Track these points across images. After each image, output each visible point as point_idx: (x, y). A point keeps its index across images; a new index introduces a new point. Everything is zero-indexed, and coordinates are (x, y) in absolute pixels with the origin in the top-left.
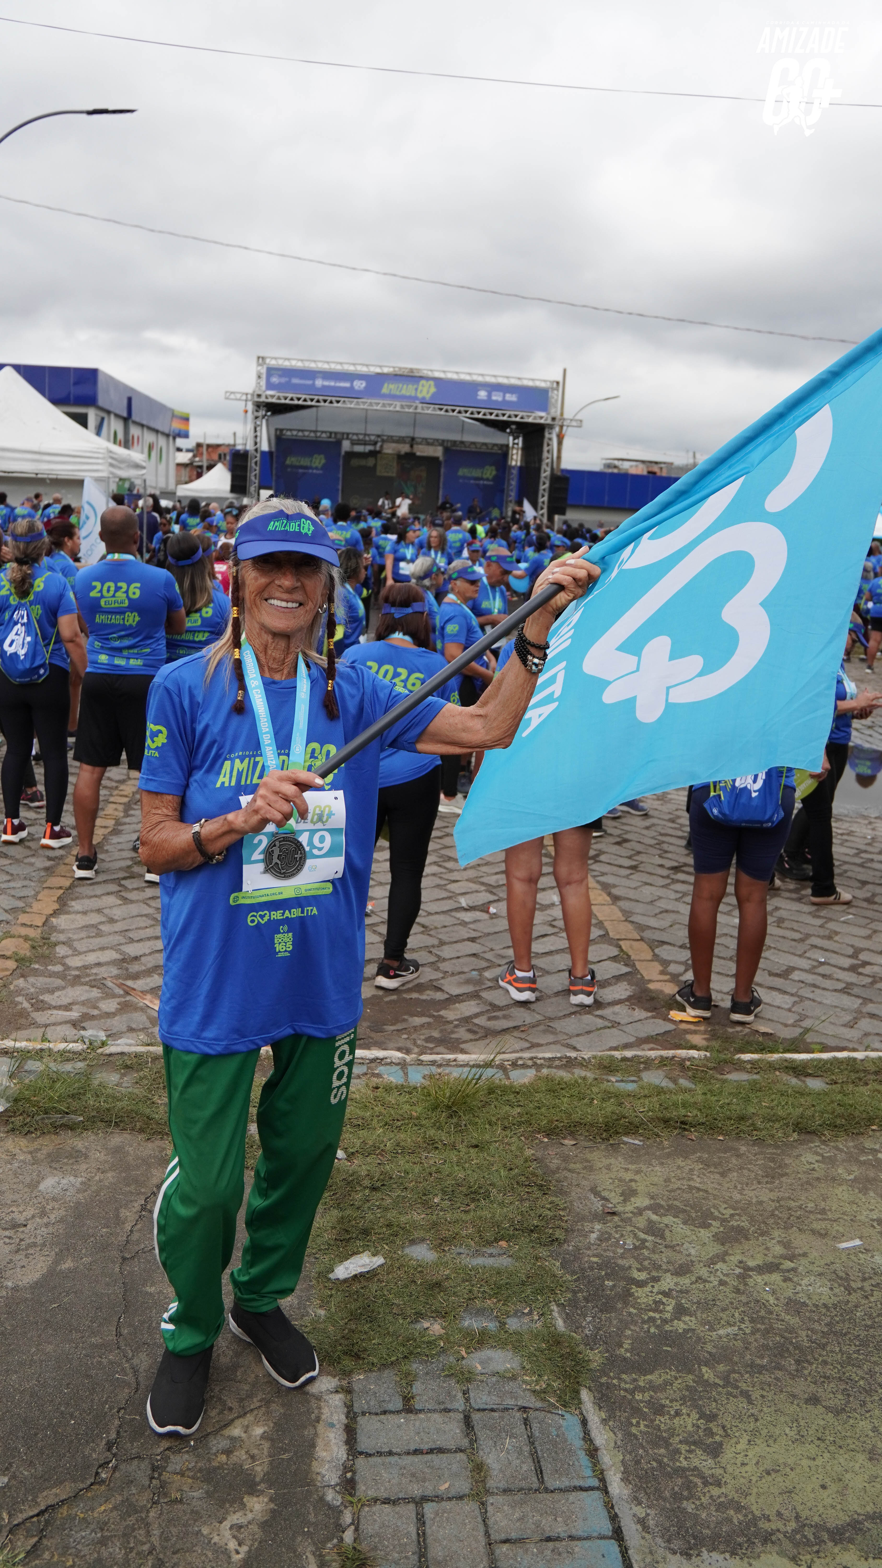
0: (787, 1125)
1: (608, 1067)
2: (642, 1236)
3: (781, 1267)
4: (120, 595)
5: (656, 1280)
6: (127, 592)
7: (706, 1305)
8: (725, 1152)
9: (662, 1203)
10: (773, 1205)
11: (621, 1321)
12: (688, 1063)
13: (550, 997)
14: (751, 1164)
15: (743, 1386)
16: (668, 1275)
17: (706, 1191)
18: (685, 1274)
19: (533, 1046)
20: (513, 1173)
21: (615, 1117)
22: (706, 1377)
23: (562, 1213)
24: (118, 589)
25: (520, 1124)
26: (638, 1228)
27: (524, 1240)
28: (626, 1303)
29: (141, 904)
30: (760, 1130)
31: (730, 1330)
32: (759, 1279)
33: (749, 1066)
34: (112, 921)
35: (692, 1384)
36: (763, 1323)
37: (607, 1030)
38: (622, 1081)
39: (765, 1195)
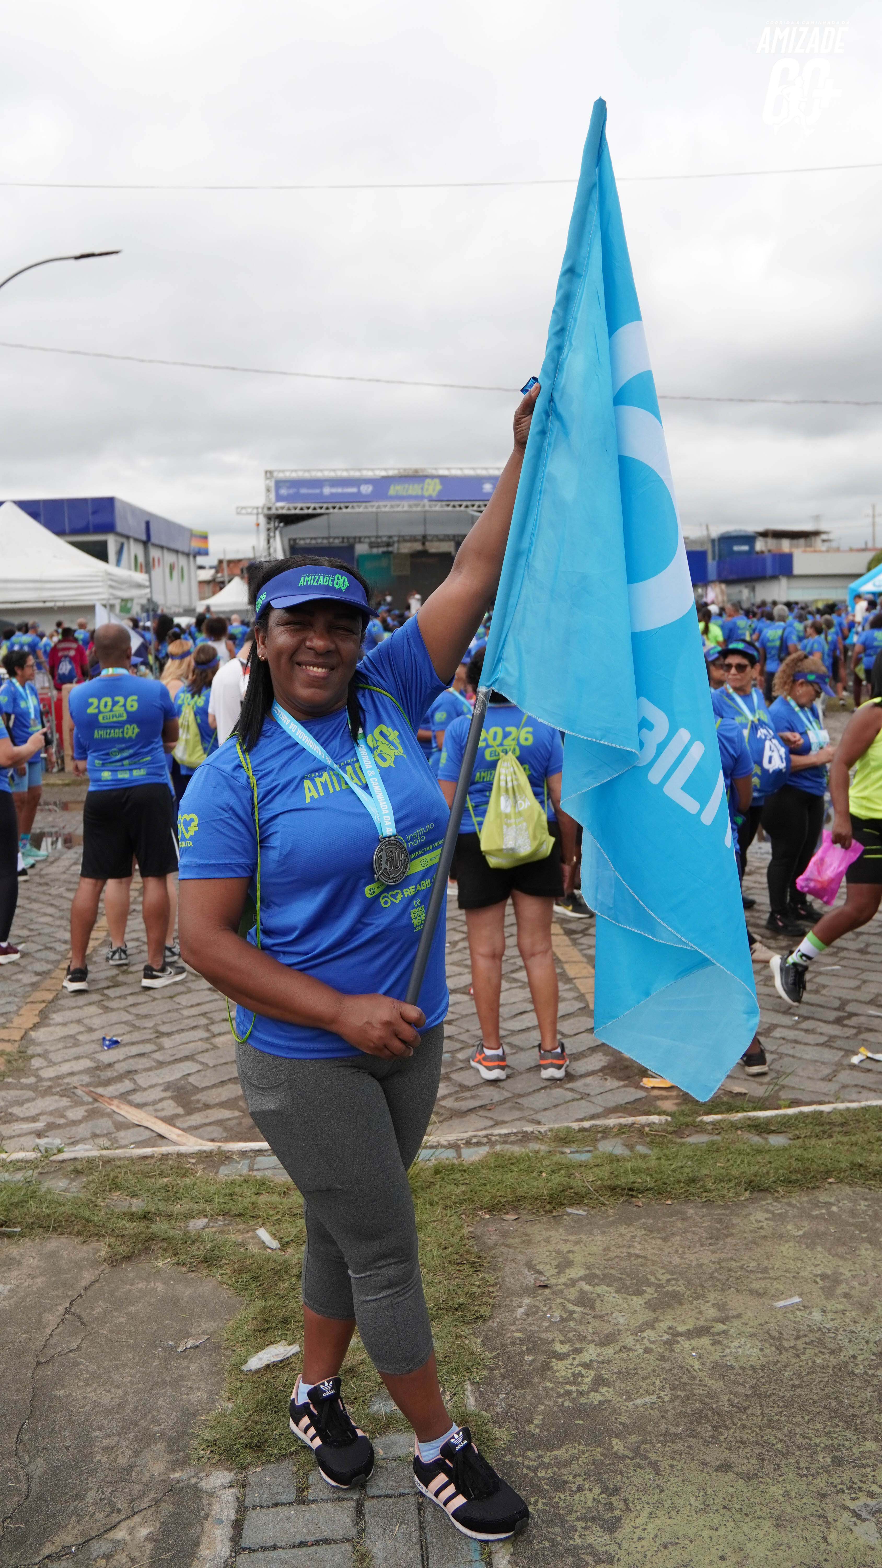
0: (738, 1184)
1: (565, 1138)
2: (571, 1307)
3: (713, 1330)
4: (118, 709)
5: (578, 1351)
6: (124, 705)
7: (625, 1375)
8: (672, 1216)
9: (598, 1272)
10: (713, 1266)
11: (535, 1396)
12: (647, 1129)
13: (521, 1073)
14: (696, 1226)
15: (653, 1457)
16: (592, 1345)
17: (645, 1258)
18: (609, 1344)
19: (497, 1124)
20: (447, 1252)
21: (562, 1188)
22: (615, 1449)
23: (491, 1289)
24: (115, 703)
25: (461, 1203)
26: (569, 1301)
27: (448, 1319)
28: (543, 1378)
29: (122, 1012)
30: (710, 1191)
31: (648, 1399)
32: (686, 1344)
33: (710, 1127)
34: (91, 1030)
35: (599, 1457)
36: (685, 1390)
37: (575, 1103)
38: (577, 1152)
39: (707, 1257)
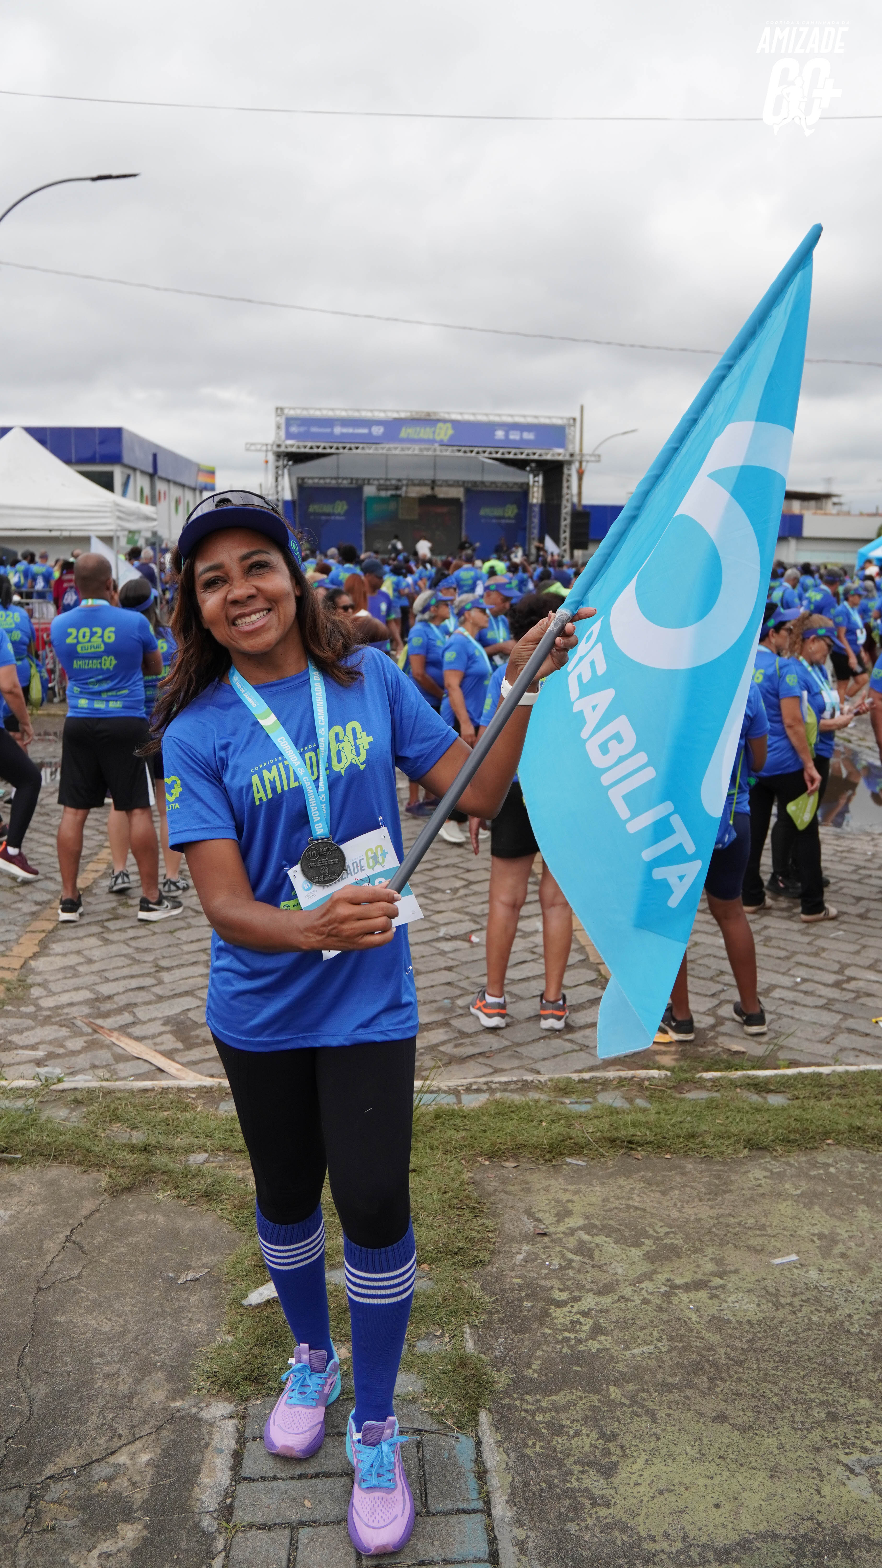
0: (737, 1142)
1: (564, 1089)
2: (570, 1256)
3: (711, 1284)
4: (96, 640)
5: (576, 1299)
6: (102, 637)
7: (623, 1324)
8: (671, 1170)
9: (597, 1223)
10: (712, 1222)
11: (534, 1342)
12: (647, 1083)
13: (520, 1022)
14: (694, 1181)
15: (650, 1405)
16: (591, 1294)
17: (644, 1210)
18: (607, 1293)
19: (496, 1071)
20: (447, 1196)
21: (561, 1138)
22: (612, 1397)
23: (490, 1235)
24: (93, 634)
25: (462, 1147)
26: (567, 1249)
27: (447, 1262)
28: (542, 1324)
29: (122, 945)
30: (709, 1147)
31: (645, 1349)
32: (684, 1297)
33: (709, 1084)
34: (90, 961)
35: (597, 1403)
36: (681, 1341)
37: (574, 1054)
38: (576, 1103)
39: (705, 1212)
